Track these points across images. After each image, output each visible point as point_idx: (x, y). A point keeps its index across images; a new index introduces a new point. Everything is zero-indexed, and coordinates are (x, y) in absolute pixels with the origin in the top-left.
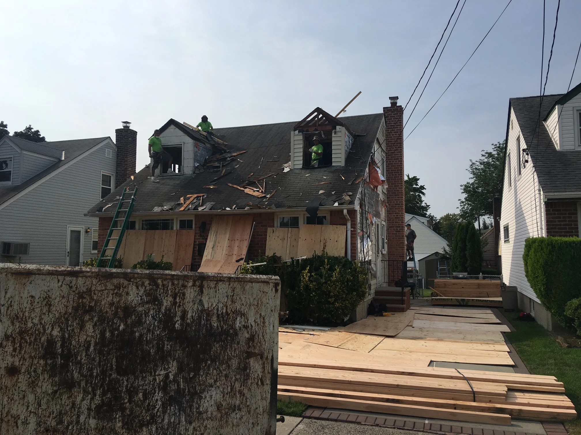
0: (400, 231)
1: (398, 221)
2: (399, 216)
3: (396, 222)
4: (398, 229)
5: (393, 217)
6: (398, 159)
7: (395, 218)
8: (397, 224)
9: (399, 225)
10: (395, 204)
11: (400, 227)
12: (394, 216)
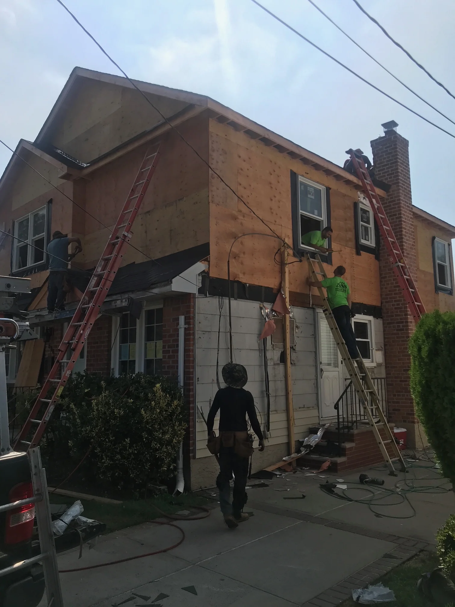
0: (402, 330)
1: (399, 313)
2: (401, 306)
3: (396, 315)
4: (399, 326)
5: (392, 307)
6: (395, 215)
7: (395, 308)
8: (399, 317)
9: (401, 319)
10: (395, 287)
11: (402, 322)
12: (393, 305)
